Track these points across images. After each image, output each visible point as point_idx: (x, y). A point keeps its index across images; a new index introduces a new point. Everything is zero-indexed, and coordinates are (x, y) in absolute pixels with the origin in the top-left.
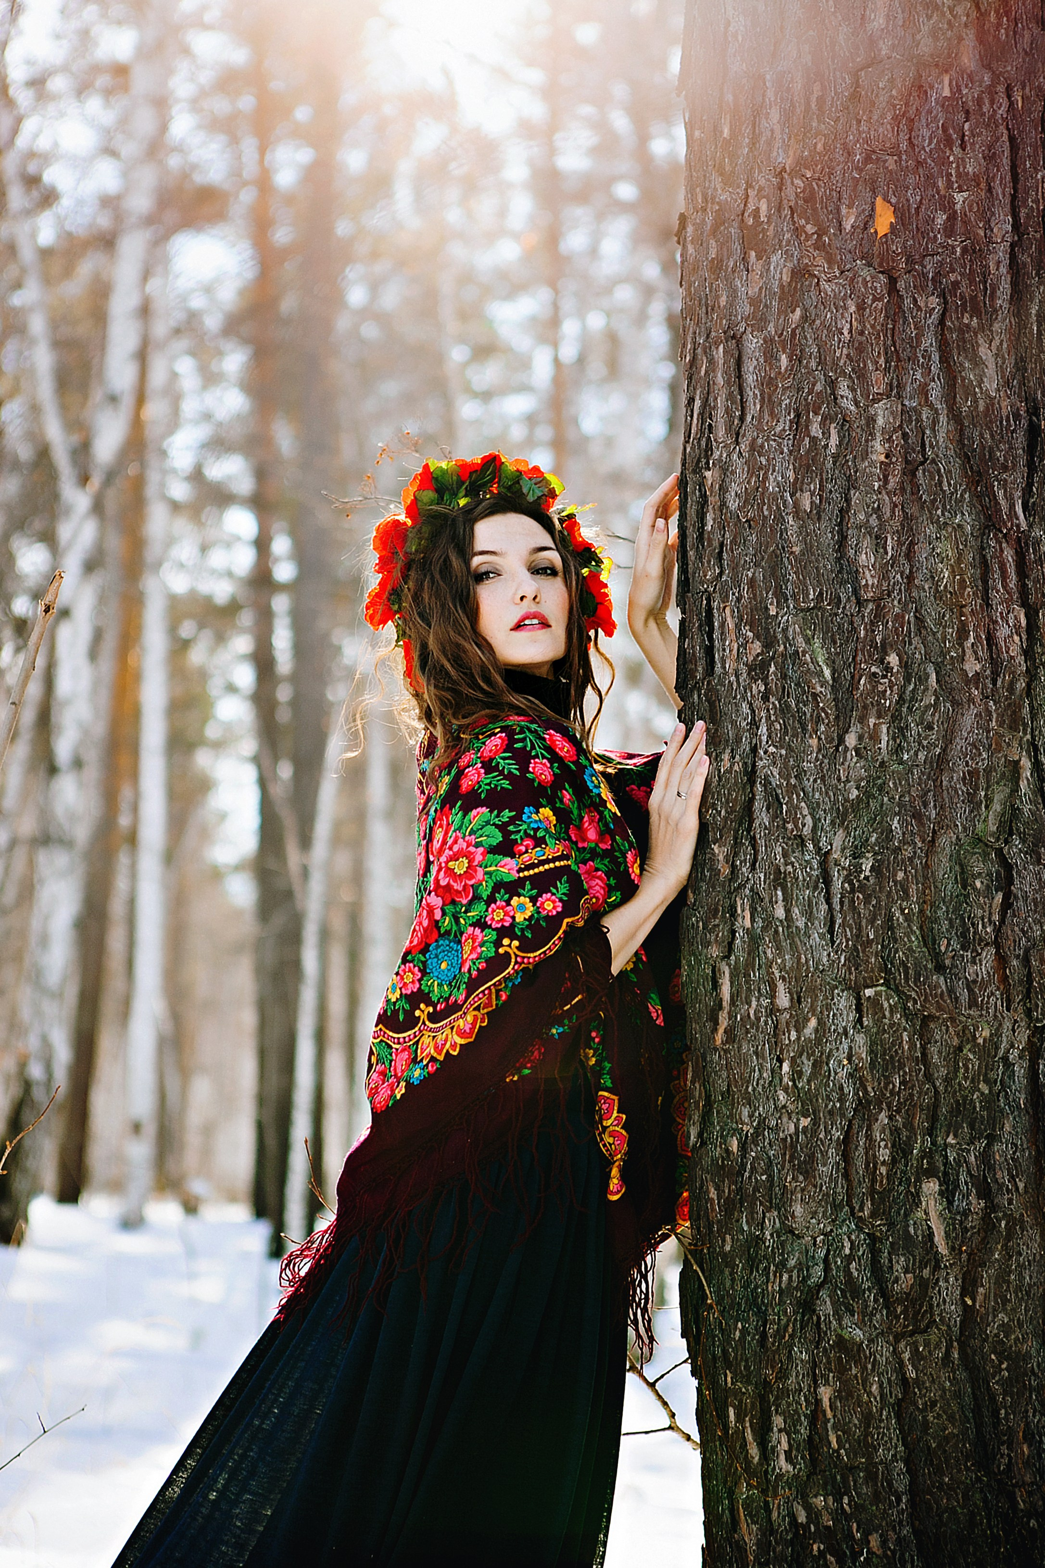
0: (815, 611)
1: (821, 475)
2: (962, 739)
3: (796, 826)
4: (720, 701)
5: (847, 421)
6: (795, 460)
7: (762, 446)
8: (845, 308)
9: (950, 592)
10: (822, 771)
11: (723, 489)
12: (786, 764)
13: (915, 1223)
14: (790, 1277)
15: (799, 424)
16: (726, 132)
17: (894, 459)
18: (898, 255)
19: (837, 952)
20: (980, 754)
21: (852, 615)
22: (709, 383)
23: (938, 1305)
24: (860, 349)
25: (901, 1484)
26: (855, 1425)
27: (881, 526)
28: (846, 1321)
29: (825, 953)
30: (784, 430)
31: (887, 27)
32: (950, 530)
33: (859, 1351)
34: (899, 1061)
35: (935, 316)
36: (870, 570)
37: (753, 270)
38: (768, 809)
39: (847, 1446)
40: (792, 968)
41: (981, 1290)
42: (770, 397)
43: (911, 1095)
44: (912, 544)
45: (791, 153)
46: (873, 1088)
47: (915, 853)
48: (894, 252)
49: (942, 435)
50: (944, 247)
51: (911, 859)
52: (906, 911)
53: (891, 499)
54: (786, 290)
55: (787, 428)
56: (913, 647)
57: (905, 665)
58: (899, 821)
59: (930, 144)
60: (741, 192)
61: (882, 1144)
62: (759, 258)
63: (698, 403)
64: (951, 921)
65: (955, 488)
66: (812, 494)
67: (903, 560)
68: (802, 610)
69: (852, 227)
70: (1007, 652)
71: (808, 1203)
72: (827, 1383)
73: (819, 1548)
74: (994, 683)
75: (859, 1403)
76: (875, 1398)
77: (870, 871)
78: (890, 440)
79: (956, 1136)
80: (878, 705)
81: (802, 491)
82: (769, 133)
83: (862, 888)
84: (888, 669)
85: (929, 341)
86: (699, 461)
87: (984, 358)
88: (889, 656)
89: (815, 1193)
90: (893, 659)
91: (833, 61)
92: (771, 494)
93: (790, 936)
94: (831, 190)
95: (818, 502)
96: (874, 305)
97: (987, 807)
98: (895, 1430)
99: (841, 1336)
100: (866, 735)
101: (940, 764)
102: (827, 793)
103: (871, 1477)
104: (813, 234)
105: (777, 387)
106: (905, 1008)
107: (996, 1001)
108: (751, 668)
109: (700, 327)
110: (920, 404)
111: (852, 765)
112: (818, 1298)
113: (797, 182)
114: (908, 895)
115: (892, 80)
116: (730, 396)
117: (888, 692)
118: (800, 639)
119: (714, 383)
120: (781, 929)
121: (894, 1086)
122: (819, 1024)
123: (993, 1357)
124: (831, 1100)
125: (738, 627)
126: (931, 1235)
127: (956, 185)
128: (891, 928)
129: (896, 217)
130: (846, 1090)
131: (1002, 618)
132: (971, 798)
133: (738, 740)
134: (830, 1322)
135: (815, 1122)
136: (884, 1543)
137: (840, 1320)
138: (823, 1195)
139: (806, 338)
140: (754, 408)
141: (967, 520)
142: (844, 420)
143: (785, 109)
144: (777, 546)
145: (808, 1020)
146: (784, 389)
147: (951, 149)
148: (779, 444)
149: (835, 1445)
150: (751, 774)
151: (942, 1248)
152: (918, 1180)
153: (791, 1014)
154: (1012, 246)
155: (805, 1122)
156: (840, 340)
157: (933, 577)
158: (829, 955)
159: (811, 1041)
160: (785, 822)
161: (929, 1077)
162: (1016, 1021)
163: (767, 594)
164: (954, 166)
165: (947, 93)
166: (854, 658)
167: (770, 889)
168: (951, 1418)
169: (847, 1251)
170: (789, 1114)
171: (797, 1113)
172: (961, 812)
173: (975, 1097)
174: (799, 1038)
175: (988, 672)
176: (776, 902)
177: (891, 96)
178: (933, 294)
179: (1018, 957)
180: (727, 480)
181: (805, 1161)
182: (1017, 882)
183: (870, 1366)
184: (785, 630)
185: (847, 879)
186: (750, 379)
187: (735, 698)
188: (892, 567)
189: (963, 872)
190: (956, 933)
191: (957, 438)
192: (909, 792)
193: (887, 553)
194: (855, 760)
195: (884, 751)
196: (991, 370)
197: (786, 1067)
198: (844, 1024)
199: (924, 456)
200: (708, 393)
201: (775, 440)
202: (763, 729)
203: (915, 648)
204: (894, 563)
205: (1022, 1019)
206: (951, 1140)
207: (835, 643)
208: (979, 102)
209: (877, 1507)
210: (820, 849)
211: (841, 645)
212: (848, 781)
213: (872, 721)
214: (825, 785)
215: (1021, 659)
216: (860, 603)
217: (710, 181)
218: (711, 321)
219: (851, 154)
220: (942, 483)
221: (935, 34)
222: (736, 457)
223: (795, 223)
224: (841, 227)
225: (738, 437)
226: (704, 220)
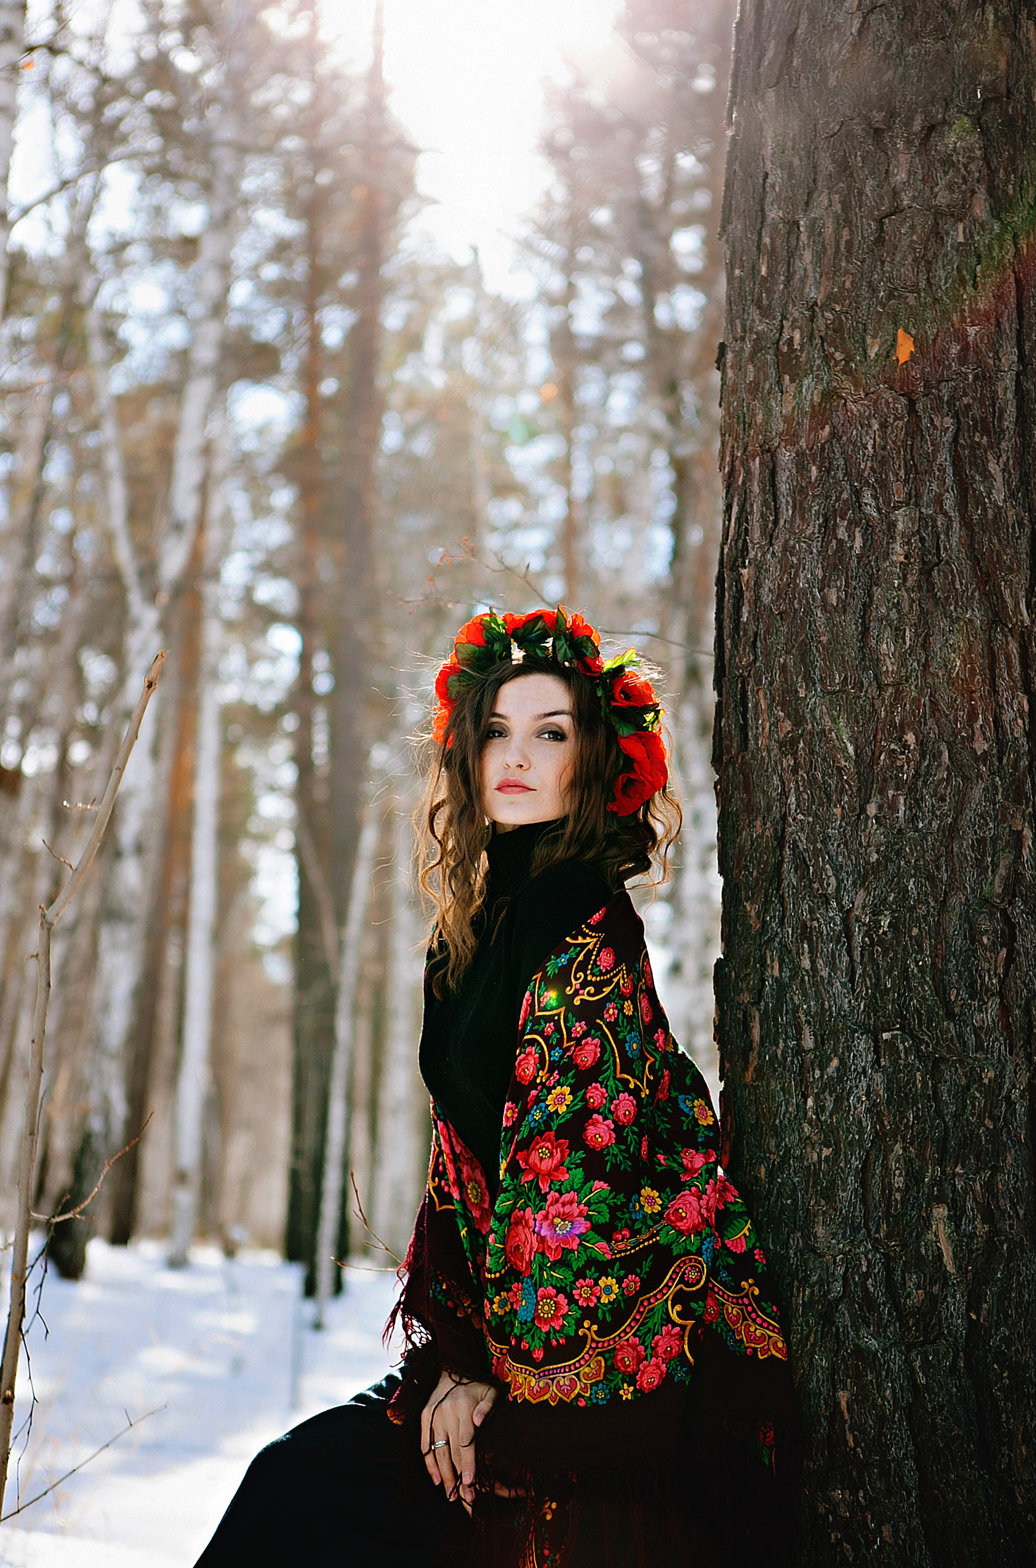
0: (841, 694)
1: (847, 573)
2: (971, 810)
3: (822, 885)
4: (753, 774)
5: (870, 526)
6: (823, 560)
7: (794, 547)
8: (870, 426)
9: (962, 679)
10: (845, 837)
11: (758, 585)
12: (812, 830)
13: (926, 1244)
14: (813, 1291)
15: (828, 528)
16: (764, 271)
17: (912, 560)
18: (917, 380)
19: (857, 1000)
20: (987, 824)
21: (873, 698)
22: (745, 491)
23: (946, 1318)
24: (883, 462)
25: (911, 1479)
26: (870, 1426)
27: (900, 619)
28: (863, 1332)
29: (847, 1000)
30: (813, 533)
31: (908, 181)
32: (962, 623)
33: (874, 1359)
34: (912, 1098)
35: (949, 434)
36: (890, 658)
37: (787, 392)
38: (796, 871)
39: (863, 1445)
40: (816, 1013)
41: (985, 1306)
42: (801, 504)
43: (924, 1129)
44: (927, 636)
45: (822, 289)
46: (889, 1122)
47: (928, 911)
48: (913, 377)
49: (954, 540)
50: (958, 374)
51: (923, 917)
52: (920, 963)
53: (909, 595)
54: (817, 408)
55: (816, 531)
56: (927, 727)
57: (920, 743)
58: (914, 882)
59: (946, 283)
60: (777, 323)
61: (897, 1172)
62: (792, 381)
63: (735, 509)
64: (960, 973)
65: (966, 586)
66: (839, 590)
67: (919, 650)
68: (829, 693)
69: (876, 355)
70: (1012, 734)
71: (829, 1225)
72: (845, 1388)
73: (836, 1536)
74: (1000, 760)
75: (874, 1406)
76: (889, 1402)
77: (888, 927)
78: (908, 543)
79: (963, 1167)
80: (896, 778)
81: (829, 587)
82: (802, 272)
83: (881, 942)
84: (906, 746)
85: (944, 457)
86: (736, 560)
87: (993, 472)
88: (907, 734)
89: (835, 1215)
90: (910, 738)
91: (860, 210)
92: (801, 589)
93: (815, 984)
94: (857, 322)
95: (844, 597)
96: (896, 424)
97: (993, 871)
98: (906, 1431)
99: (858, 1345)
100: (886, 805)
101: (951, 832)
102: (849, 857)
103: (883, 1472)
104: (841, 360)
105: (808, 494)
106: (918, 1050)
107: (1000, 1046)
108: (781, 744)
109: (738, 442)
110: (935, 512)
111: (872, 831)
112: (837, 1311)
113: (828, 314)
114: (922, 949)
115: (912, 227)
116: (765, 503)
117: (906, 767)
118: (827, 719)
119: (751, 492)
120: (806, 978)
121: (908, 1120)
122: (840, 1064)
123: (995, 1366)
124: (850, 1133)
125: (770, 707)
126: (941, 1255)
127: (969, 320)
128: (907, 978)
129: (916, 347)
130: (864, 1124)
131: (1007, 703)
132: (979, 864)
133: (769, 808)
134: (848, 1333)
135: (836, 1152)
136: (895, 1533)
137: (857, 1331)
138: (843, 1218)
139: (834, 452)
140: (787, 513)
141: (976, 615)
142: (868, 525)
143: (817, 251)
144: (807, 635)
145: (831, 1060)
146: (814, 496)
147: (965, 289)
148: (809, 546)
149: (851, 1443)
150: (780, 840)
151: (950, 1268)
152: (929, 1205)
153: (816, 1055)
154: (1018, 374)
155: (826, 1152)
156: (864, 454)
157: (946, 666)
158: (850, 1002)
159: (833, 1079)
160: (811, 882)
161: (939, 1113)
162: (1017, 1064)
163: (797, 678)
164: (967, 302)
165: (961, 239)
166: (875, 737)
167: (797, 942)
168: (956, 1421)
169: (864, 1269)
170: (813, 1144)
171: (820, 1144)
172: (970, 876)
173: (981, 1131)
174: (822, 1076)
175: (995, 751)
176: (803, 954)
177: (912, 241)
178: (948, 415)
179: (1019, 1007)
180: (762, 577)
181: (826, 1187)
182: (1019, 939)
183: (884, 1373)
184: (813, 711)
185: (867, 934)
186: (782, 488)
187: (767, 771)
188: (910, 656)
189: (971, 929)
190: (965, 985)
191: (968, 542)
192: (923, 857)
193: (905, 643)
194: (875, 827)
195: (901, 820)
196: (997, 483)
197: (810, 1102)
198: (863, 1064)
199: (938, 558)
200: (745, 500)
201: (805, 542)
202: (792, 799)
203: (930, 728)
204: (911, 652)
205: (1023, 1063)
206: (959, 1170)
207: (858, 723)
208: (990, 247)
209: (890, 1500)
210: (843, 907)
211: (864, 724)
212: (869, 846)
213: (891, 793)
214: (848, 850)
215: (1023, 740)
216: (881, 687)
217: (748, 314)
218: (748, 437)
219: (874, 290)
220: (953, 582)
221: (950, 187)
222: (769, 556)
223: (824, 350)
224: (865, 355)
225: (771, 539)
226: (742, 348)
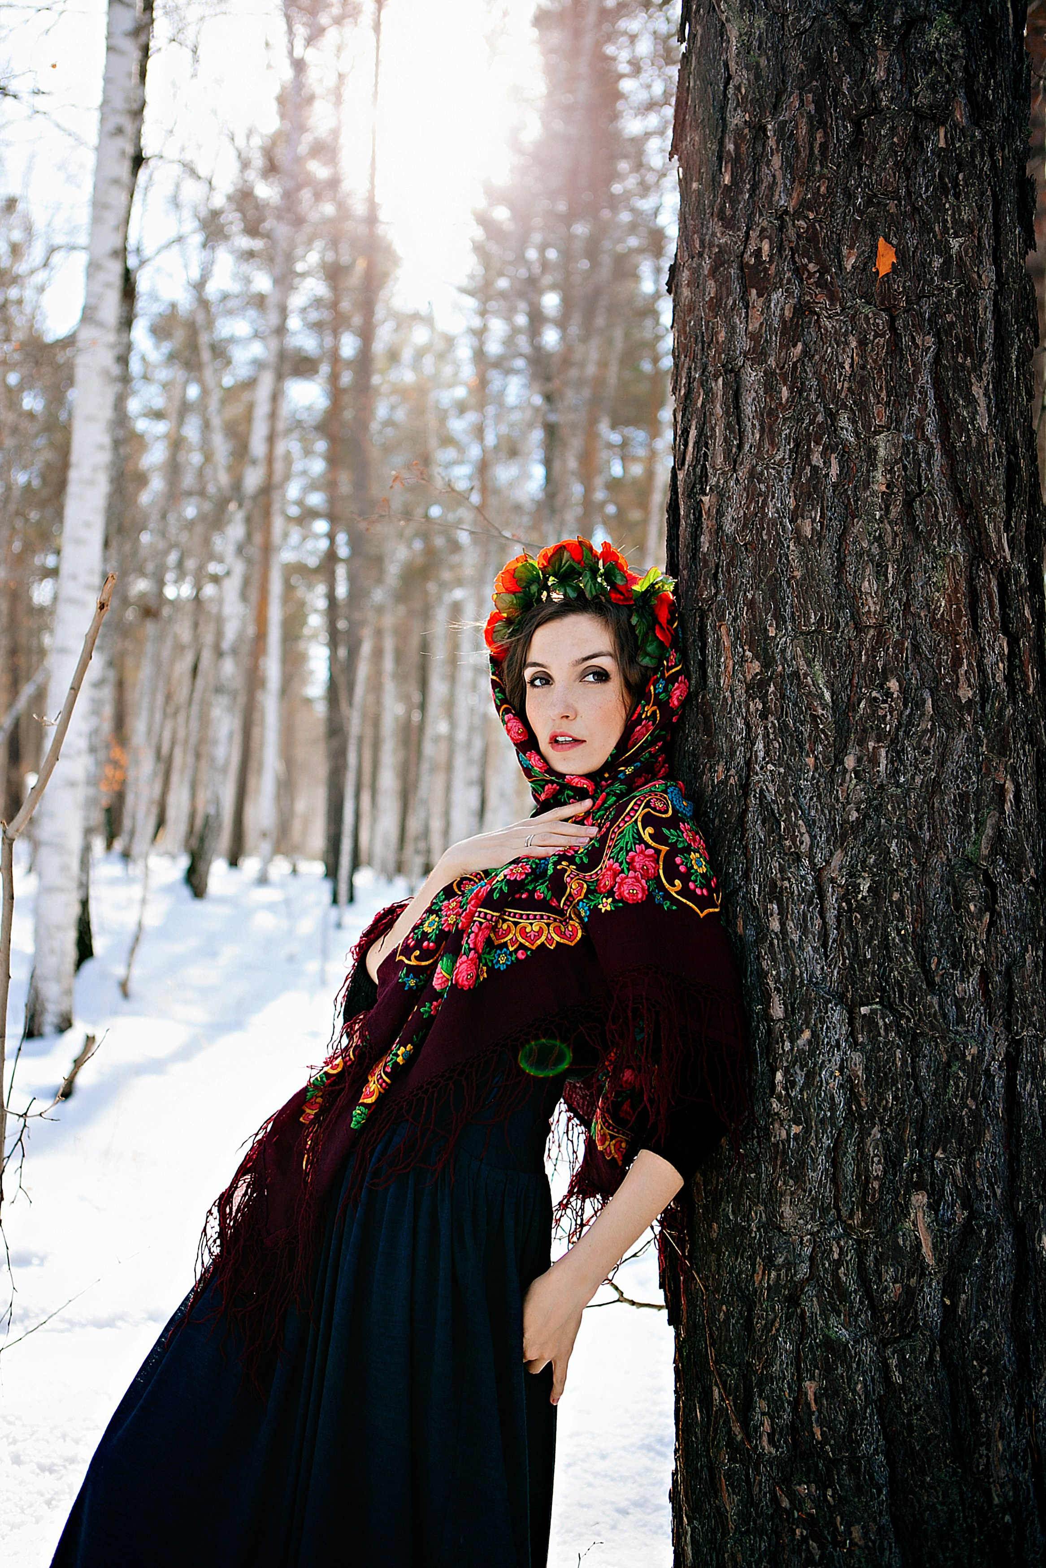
0: (815, 635)
1: (822, 503)
2: (953, 763)
3: (794, 843)
4: (714, 715)
5: (846, 452)
6: (796, 488)
7: (762, 474)
8: (847, 343)
9: (947, 621)
10: (818, 790)
11: (720, 514)
12: (784, 782)
13: (904, 1234)
14: (779, 1275)
15: (800, 453)
16: (727, 179)
17: (895, 490)
18: (900, 293)
19: (830, 967)
20: (970, 778)
21: (850, 639)
22: (705, 413)
23: (922, 1310)
24: (862, 383)
25: (883, 1475)
26: (840, 1422)
27: (882, 554)
28: (833, 1321)
29: (819, 967)
30: (784, 459)
31: (887, 80)
32: (948, 560)
33: (844, 1351)
34: (892, 1077)
35: (932, 354)
36: (873, 597)
37: (754, 307)
38: (763, 823)
39: (832, 1442)
40: (786, 980)
41: (963, 1296)
42: (770, 427)
43: (902, 1110)
44: (909, 572)
45: (795, 195)
46: (866, 1103)
47: (910, 874)
48: (895, 290)
49: (936, 469)
50: (940, 289)
51: (906, 880)
52: (903, 932)
53: (892, 528)
54: (789, 324)
55: (787, 457)
56: (909, 672)
57: (903, 690)
58: (897, 844)
59: (926, 191)
60: (742, 235)
61: (876, 1159)
62: (760, 295)
63: (693, 433)
64: (941, 940)
65: (949, 520)
66: (813, 521)
67: (902, 588)
68: (802, 633)
69: (853, 267)
70: (993, 679)
71: (796, 1206)
72: (812, 1378)
73: (802, 1533)
74: (983, 708)
75: (845, 1401)
76: (860, 1397)
77: (868, 892)
78: (890, 470)
79: (944, 1151)
80: (877, 729)
81: (803, 518)
82: (770, 179)
83: (860, 908)
84: (888, 694)
85: (925, 379)
86: (694, 487)
87: (977, 396)
88: (889, 681)
89: (804, 1196)
90: (893, 685)
91: (835, 110)
92: (770, 519)
93: (785, 948)
94: (832, 232)
95: (819, 528)
96: (876, 341)
97: (977, 830)
98: (877, 1426)
99: (828, 1336)
100: (865, 758)
101: (934, 787)
102: (822, 811)
103: (854, 1470)
104: (815, 272)
105: (778, 417)
107: (980, 1017)
108: (749, 687)
109: (696, 363)
110: (916, 438)
111: (852, 787)
112: (802, 1293)
113: (801, 223)
114: (903, 915)
115: (893, 129)
116: (728, 426)
117: (888, 717)
118: (802, 662)
119: (711, 414)
120: (776, 941)
121: (887, 1102)
122: (812, 1036)
123: (975, 1363)
124: (822, 1109)
125: (733, 644)
126: (918, 1246)
127: (952, 231)
128: (887, 948)
129: (897, 258)
130: (837, 1100)
131: (989, 645)
132: (962, 821)
133: (732, 753)
134: (817, 1321)
135: (807, 1131)
136: (865, 1534)
137: (826, 1320)
138: (812, 1199)
139: (806, 372)
140: (753, 436)
141: (958, 550)
142: (844, 451)
143: (787, 156)
144: (777, 569)
145: (802, 1032)
146: (785, 419)
147: (947, 197)
148: (779, 472)
149: (818, 1436)
150: (745, 787)
151: (930, 1260)
152: (908, 1192)
153: (786, 1025)
154: (996, 294)
155: (796, 1129)
156: (841, 374)
157: (928, 606)
158: (822, 968)
159: (804, 1052)
160: (781, 838)
161: (918, 1091)
162: (997, 1034)
163: (766, 615)
164: (950, 213)
165: (942, 144)
166: (851, 681)
167: (765, 901)
168: (934, 1421)
169: (836, 1256)
170: (781, 1121)
171: (789, 1121)
172: (952, 833)
173: (964, 1113)
174: (792, 1049)
175: (978, 698)
176: (772, 915)
177: (893, 143)
178: (929, 334)
179: (999, 973)
180: (724, 505)
181: (795, 1166)
182: (1000, 900)
183: (854, 1365)
184: (783, 651)
185: (844, 898)
186: (749, 410)
187: (730, 713)
188: (892, 595)
189: (955, 894)
190: (947, 953)
191: (949, 472)
192: (905, 815)
193: (888, 581)
194: (854, 782)
195: (883, 774)
196: (982, 409)
197: (779, 1076)
198: (837, 1037)
199: (919, 488)
200: (704, 424)
201: (774, 468)
202: (760, 746)
203: (912, 674)
204: (893, 590)
205: (1001, 1031)
206: (939, 1154)
207: (835, 666)
208: (972, 154)
209: (859, 1499)
210: (815, 865)
211: (840, 667)
212: (848, 803)
213: (871, 744)
214: (821, 803)
215: (1003, 686)
216: (860, 629)
217: (708, 228)
218: (707, 357)
219: (850, 196)
220: (936, 514)
221: (932, 86)
222: (732, 483)
223: (795, 263)
224: (841, 267)
225: (734, 463)
226: (700, 264)
